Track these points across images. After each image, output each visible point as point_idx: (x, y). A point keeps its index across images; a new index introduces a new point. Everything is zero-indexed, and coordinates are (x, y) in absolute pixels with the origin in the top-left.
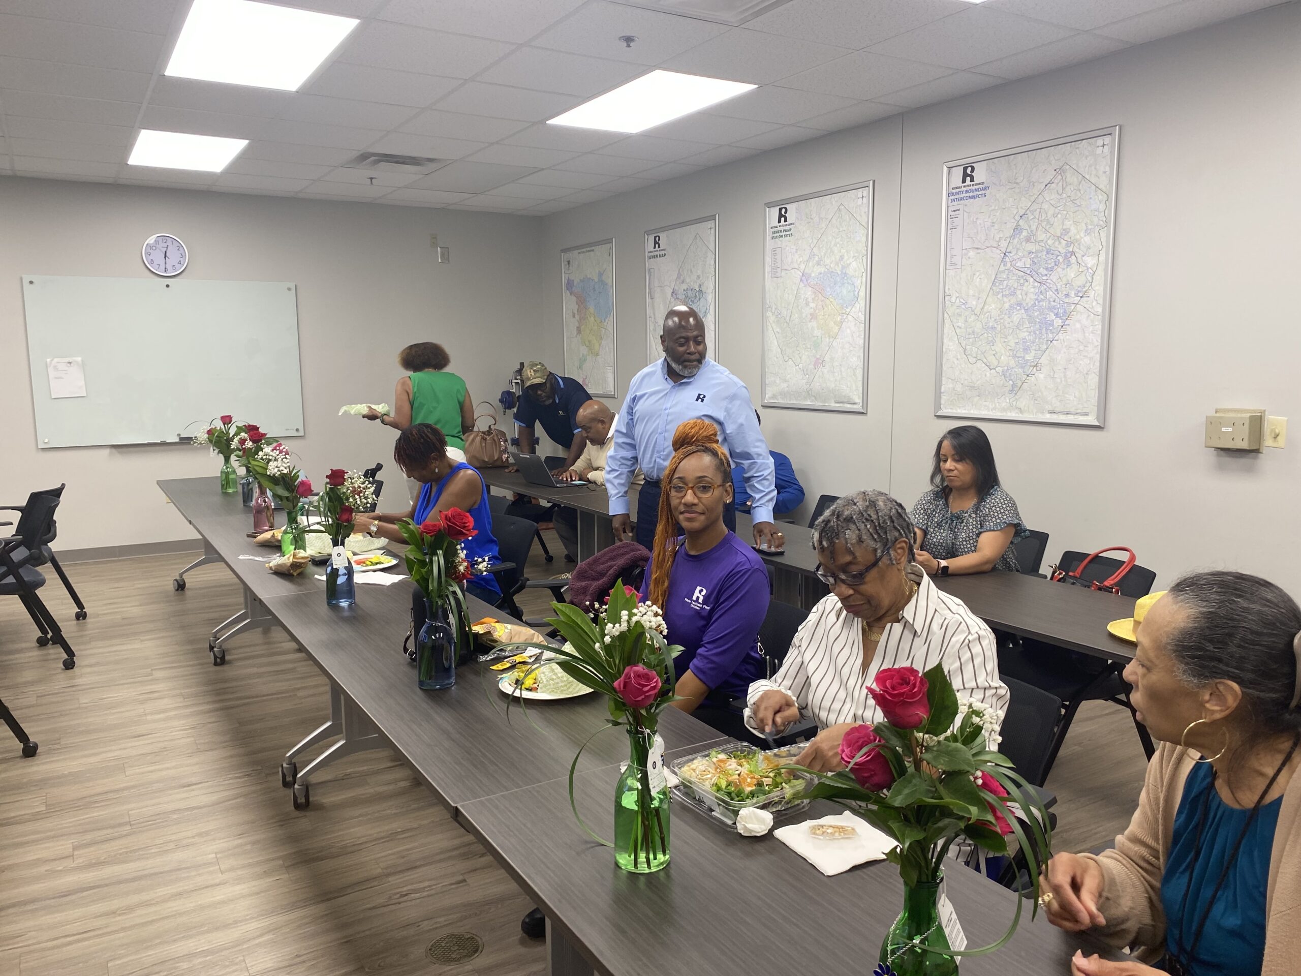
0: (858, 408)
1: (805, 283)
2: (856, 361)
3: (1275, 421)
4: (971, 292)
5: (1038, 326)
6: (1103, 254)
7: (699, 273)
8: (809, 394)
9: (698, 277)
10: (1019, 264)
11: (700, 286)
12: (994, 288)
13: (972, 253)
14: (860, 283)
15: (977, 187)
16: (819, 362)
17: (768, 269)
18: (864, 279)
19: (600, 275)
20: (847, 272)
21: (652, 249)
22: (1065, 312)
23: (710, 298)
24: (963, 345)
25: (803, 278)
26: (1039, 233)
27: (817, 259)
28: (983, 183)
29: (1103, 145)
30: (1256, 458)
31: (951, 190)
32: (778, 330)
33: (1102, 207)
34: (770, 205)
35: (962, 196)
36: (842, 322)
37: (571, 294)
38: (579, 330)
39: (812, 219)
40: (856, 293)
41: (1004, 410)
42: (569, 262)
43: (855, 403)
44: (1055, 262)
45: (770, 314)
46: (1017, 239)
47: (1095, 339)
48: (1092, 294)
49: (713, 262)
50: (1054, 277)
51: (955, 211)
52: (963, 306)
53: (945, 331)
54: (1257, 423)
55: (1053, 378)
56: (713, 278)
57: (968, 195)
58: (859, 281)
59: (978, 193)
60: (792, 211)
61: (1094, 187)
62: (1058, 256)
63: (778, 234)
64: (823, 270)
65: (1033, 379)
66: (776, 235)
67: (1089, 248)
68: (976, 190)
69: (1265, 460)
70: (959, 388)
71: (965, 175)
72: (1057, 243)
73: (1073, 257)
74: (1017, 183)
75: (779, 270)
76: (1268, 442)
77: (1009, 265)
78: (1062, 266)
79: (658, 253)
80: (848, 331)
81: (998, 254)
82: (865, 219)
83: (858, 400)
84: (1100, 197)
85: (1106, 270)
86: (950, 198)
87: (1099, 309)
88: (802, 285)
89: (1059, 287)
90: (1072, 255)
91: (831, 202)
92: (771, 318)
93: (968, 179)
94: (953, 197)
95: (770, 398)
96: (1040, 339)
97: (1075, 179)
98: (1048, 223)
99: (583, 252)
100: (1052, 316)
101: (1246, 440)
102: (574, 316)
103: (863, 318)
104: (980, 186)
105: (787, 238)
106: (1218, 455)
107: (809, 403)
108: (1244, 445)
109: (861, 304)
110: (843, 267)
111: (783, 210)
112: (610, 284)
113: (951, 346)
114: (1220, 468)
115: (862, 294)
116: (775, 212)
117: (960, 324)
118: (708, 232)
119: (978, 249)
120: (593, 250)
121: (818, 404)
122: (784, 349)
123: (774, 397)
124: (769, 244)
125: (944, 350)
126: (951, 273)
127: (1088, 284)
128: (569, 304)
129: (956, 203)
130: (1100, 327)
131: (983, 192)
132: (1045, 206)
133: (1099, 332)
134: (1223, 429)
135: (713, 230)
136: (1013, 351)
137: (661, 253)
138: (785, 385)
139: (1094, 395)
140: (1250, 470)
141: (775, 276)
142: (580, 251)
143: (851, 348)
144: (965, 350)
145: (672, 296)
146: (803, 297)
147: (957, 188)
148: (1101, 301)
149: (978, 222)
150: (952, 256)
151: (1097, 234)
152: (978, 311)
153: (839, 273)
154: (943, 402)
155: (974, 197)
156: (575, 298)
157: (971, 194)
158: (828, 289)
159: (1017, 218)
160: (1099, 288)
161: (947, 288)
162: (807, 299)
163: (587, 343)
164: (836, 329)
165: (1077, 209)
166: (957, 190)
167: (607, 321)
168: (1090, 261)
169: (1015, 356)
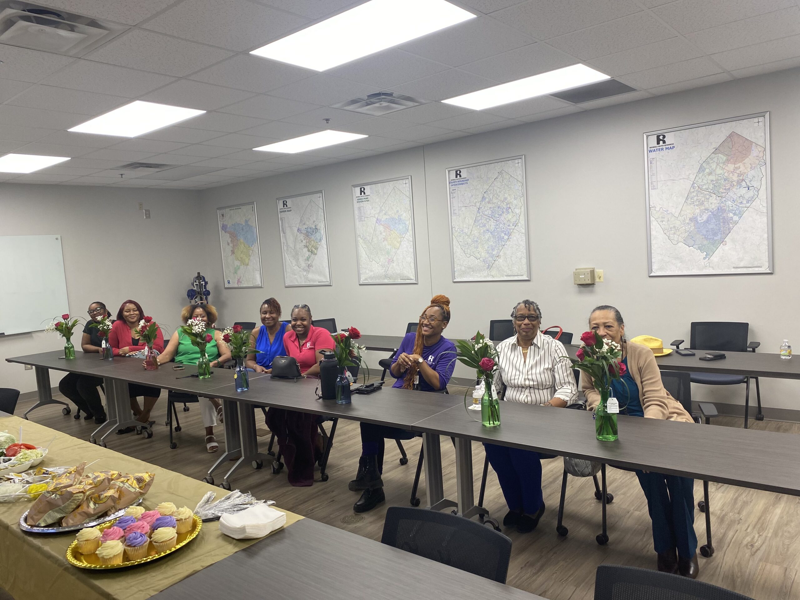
0: (414, 282)
1: (379, 223)
2: (410, 259)
3: (599, 271)
4: (465, 226)
5: (497, 239)
6: (523, 208)
7: (315, 219)
8: (386, 276)
9: (314, 222)
10: (486, 213)
11: (315, 226)
12: (475, 224)
13: (463, 209)
14: (409, 223)
15: (463, 179)
16: (391, 261)
17: (357, 217)
18: (410, 221)
19: (246, 221)
20: (401, 218)
21: (282, 207)
22: (508, 232)
23: (323, 232)
24: (463, 249)
25: (378, 221)
26: (494, 199)
27: (384, 212)
28: (466, 178)
29: (518, 163)
30: (593, 287)
31: (450, 181)
32: (365, 246)
33: (520, 188)
34: (355, 186)
35: (455, 183)
36: (401, 242)
37: (225, 232)
38: (233, 252)
39: (379, 193)
40: (407, 228)
41: (485, 277)
42: (223, 215)
43: (411, 279)
44: (502, 212)
45: (359, 239)
46: (484, 202)
47: (523, 243)
48: (519, 224)
49: (322, 214)
50: (502, 218)
51: (453, 190)
52: (462, 232)
53: (454, 243)
54: (592, 272)
55: (506, 261)
56: (324, 222)
57: (459, 183)
58: (408, 222)
59: (464, 182)
60: (368, 189)
61: (516, 180)
62: (503, 209)
63: (361, 200)
64: (388, 217)
65: (497, 262)
66: (360, 201)
67: (516, 206)
68: (463, 181)
69: (597, 287)
70: (463, 268)
71: (457, 175)
72: (502, 204)
73: (510, 209)
74: (482, 178)
75: (363, 218)
76: (597, 280)
77: (481, 213)
78: (505, 213)
79: (286, 210)
80: (405, 246)
81: (476, 209)
82: (408, 193)
83: (413, 277)
84: (519, 184)
85: (525, 214)
86: (450, 184)
87: (524, 231)
88: (377, 225)
89: (505, 222)
90: (509, 209)
91: (389, 186)
92: (360, 241)
93: (458, 176)
94: (452, 184)
95: (364, 280)
96: (498, 245)
97: (508, 177)
98: (497, 195)
99: (232, 210)
100: (503, 235)
101: (590, 280)
102: (228, 244)
103: (412, 239)
104: (465, 179)
105: (366, 202)
106: (579, 287)
107: (386, 281)
108: (589, 282)
109: (410, 233)
110: (399, 216)
111: (362, 189)
112: (255, 226)
113: (458, 250)
114: (580, 292)
115: (410, 228)
116: (358, 190)
117: (461, 240)
118: (318, 200)
119: (466, 207)
120: (240, 208)
121: (391, 281)
122: (369, 255)
123: (366, 279)
124: (356, 205)
125: (454, 252)
126: (454, 218)
127: (518, 221)
128: (224, 238)
129: (454, 186)
130: (525, 238)
131: (466, 182)
132: (496, 188)
133: (525, 240)
134: (581, 277)
135: (321, 198)
136: (487, 250)
137: (288, 209)
138: (372, 273)
139: (525, 267)
140: (592, 292)
141: (361, 220)
142: (231, 209)
143: (407, 254)
144: (464, 251)
145: (298, 231)
146: (378, 230)
147: (454, 180)
148: (524, 227)
149: (465, 195)
150: (454, 210)
151: (519, 200)
152: (469, 234)
153: (397, 218)
154: (456, 275)
155: (462, 184)
156: (228, 235)
157: (460, 183)
158: (392, 226)
159: (483, 193)
160: (522, 222)
161: (453, 224)
162: (381, 231)
163: (239, 259)
164: (398, 245)
165: (509, 189)
166: (454, 181)
167: (253, 246)
168: (517, 211)
169: (488, 253)
